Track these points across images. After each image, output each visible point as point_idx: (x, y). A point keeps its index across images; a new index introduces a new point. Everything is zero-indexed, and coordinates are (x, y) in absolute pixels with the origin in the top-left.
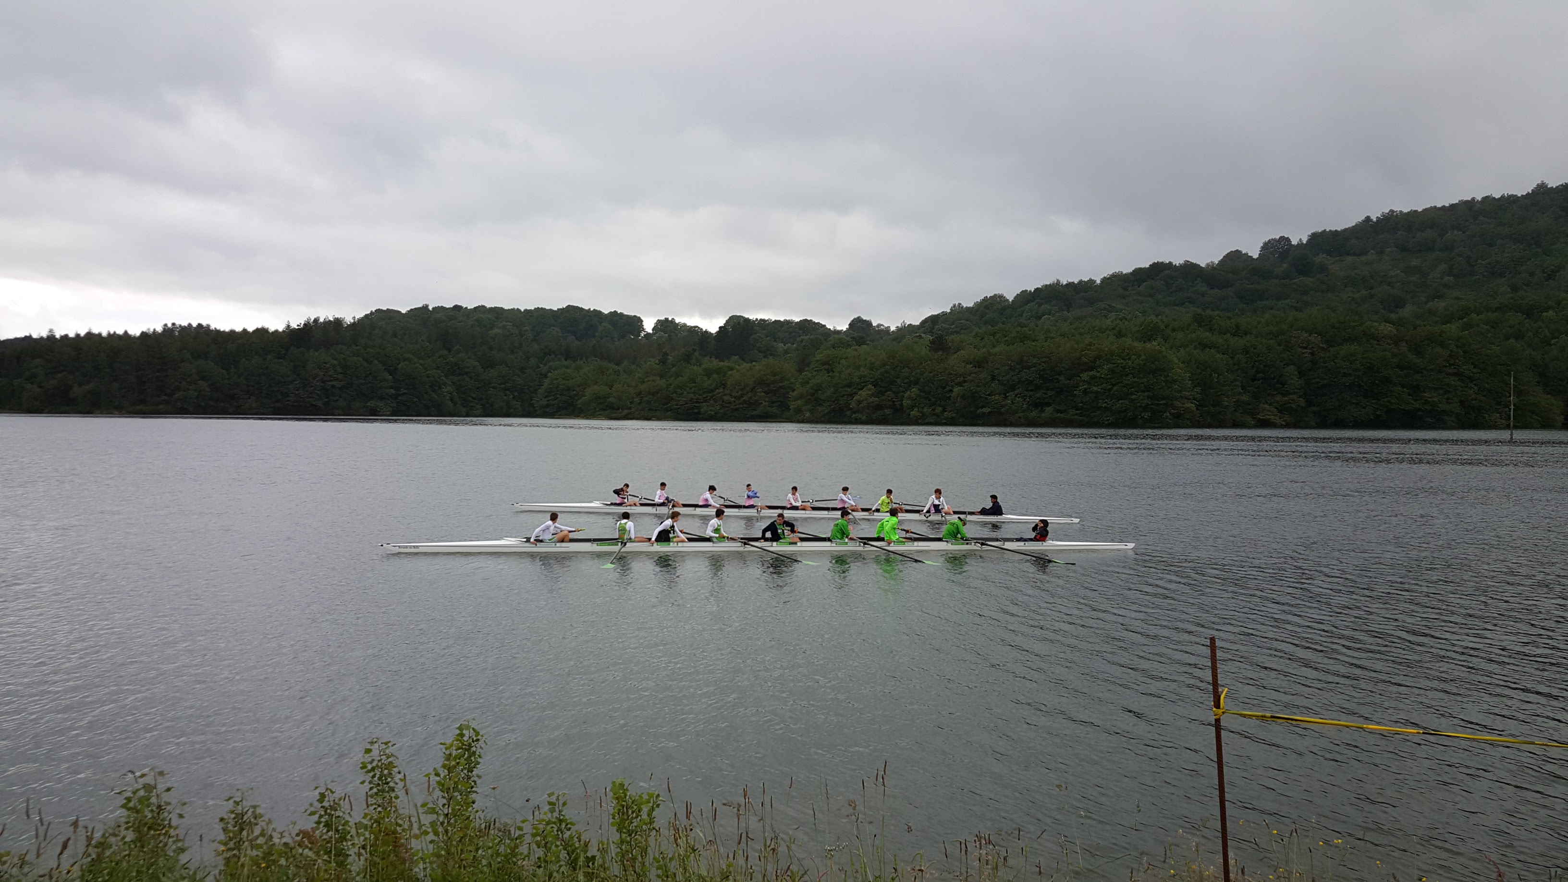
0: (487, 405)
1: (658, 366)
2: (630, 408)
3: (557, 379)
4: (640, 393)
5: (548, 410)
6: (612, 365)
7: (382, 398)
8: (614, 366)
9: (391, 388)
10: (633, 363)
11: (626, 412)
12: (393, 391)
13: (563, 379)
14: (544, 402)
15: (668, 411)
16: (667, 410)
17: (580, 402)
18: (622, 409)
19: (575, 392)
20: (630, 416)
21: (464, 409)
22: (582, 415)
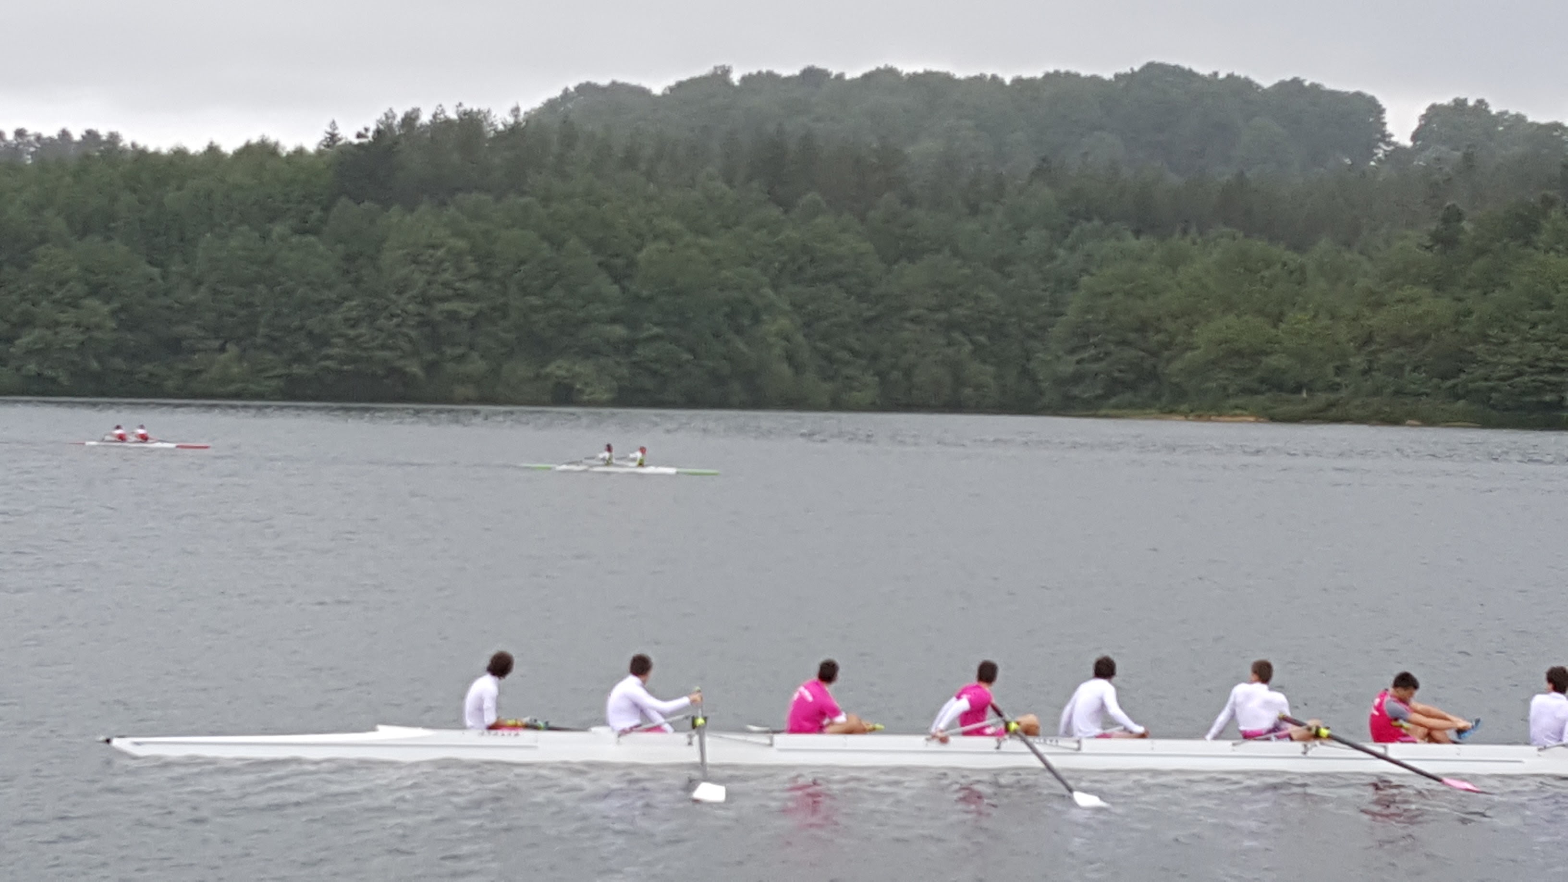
0: (895, 375)
1: (1429, 255)
2: (1334, 388)
3: (1109, 294)
4: (1369, 340)
5: (1076, 391)
6: (1280, 252)
7: (589, 352)
8: (1290, 256)
9: (614, 320)
10: (1348, 245)
11: (1322, 398)
12: (619, 331)
13: (1128, 294)
14: (1067, 367)
15: (1458, 397)
16: (1455, 395)
17: (1177, 365)
18: (1310, 390)
19: (1160, 337)
20: (1333, 412)
21: (828, 386)
22: (1184, 407)
